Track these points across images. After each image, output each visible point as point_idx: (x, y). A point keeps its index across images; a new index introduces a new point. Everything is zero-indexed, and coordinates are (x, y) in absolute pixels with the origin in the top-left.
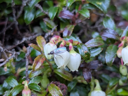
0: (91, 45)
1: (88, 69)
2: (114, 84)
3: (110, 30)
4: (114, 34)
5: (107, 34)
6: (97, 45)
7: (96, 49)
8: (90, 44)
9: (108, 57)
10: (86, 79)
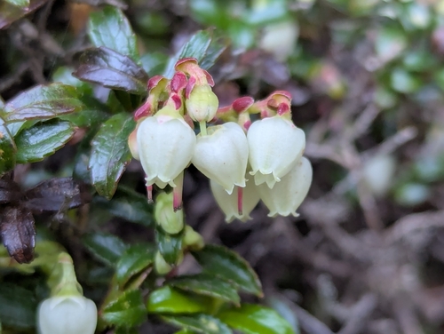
0: (27, 110)
1: (24, 211)
2: (137, 270)
3: (114, 54)
4: (129, 72)
5: (100, 71)
6: (50, 110)
7: (51, 129)
8: (24, 108)
9: (100, 161)
10: (13, 250)
